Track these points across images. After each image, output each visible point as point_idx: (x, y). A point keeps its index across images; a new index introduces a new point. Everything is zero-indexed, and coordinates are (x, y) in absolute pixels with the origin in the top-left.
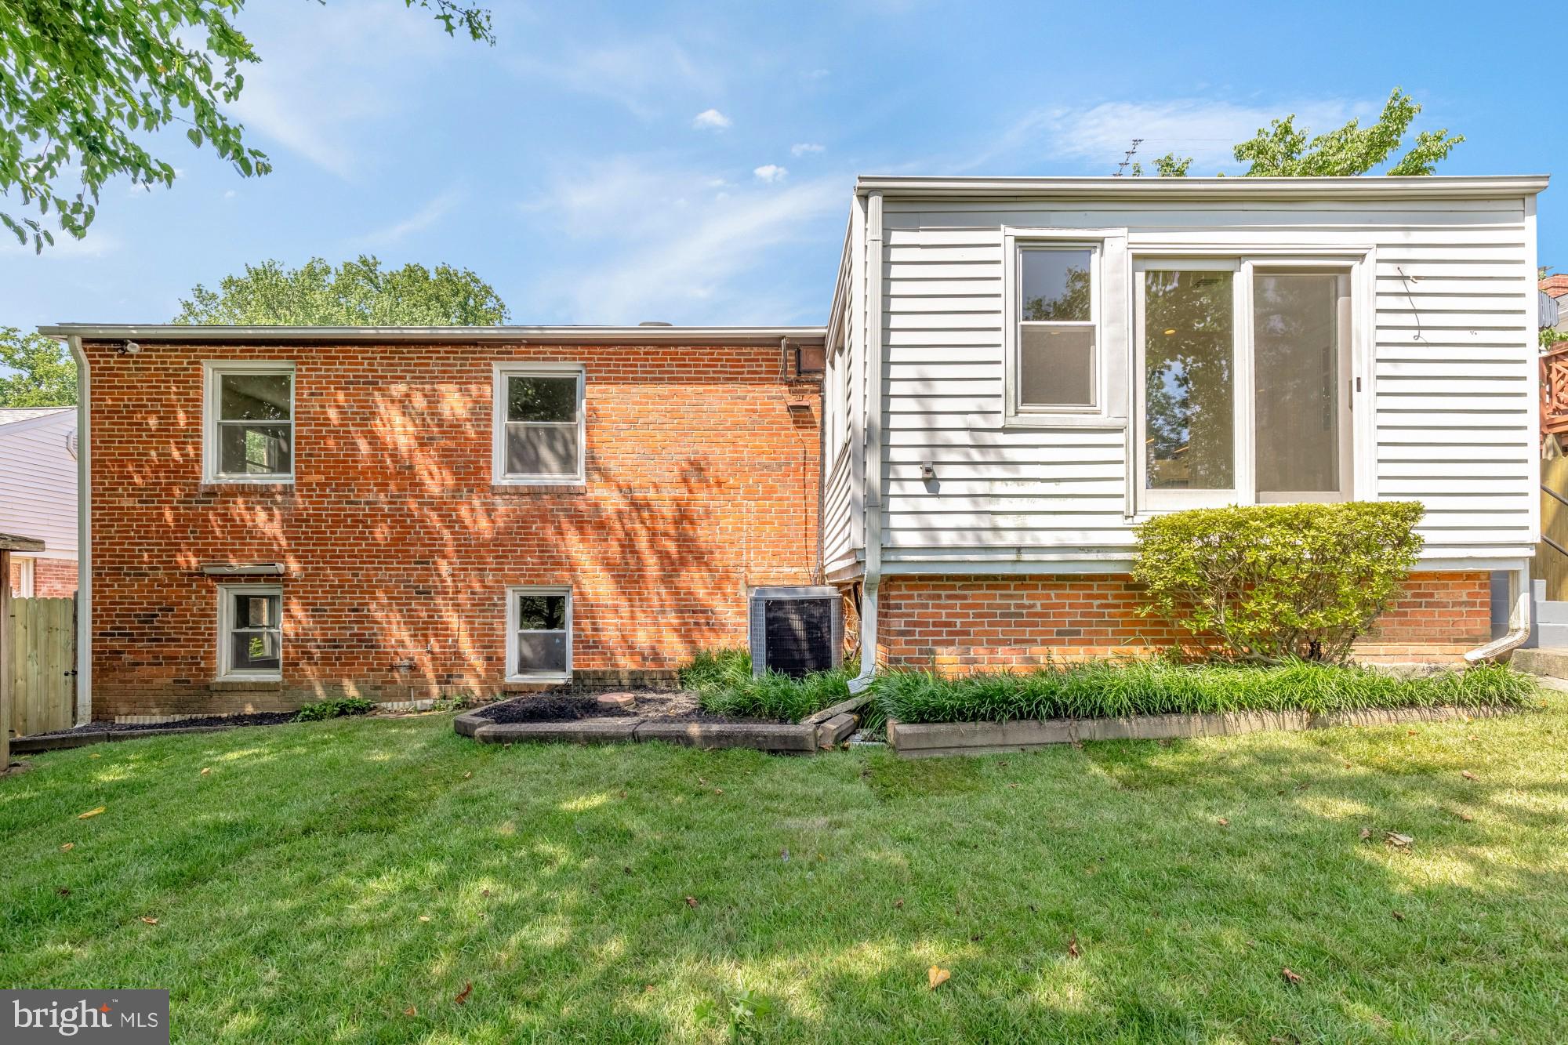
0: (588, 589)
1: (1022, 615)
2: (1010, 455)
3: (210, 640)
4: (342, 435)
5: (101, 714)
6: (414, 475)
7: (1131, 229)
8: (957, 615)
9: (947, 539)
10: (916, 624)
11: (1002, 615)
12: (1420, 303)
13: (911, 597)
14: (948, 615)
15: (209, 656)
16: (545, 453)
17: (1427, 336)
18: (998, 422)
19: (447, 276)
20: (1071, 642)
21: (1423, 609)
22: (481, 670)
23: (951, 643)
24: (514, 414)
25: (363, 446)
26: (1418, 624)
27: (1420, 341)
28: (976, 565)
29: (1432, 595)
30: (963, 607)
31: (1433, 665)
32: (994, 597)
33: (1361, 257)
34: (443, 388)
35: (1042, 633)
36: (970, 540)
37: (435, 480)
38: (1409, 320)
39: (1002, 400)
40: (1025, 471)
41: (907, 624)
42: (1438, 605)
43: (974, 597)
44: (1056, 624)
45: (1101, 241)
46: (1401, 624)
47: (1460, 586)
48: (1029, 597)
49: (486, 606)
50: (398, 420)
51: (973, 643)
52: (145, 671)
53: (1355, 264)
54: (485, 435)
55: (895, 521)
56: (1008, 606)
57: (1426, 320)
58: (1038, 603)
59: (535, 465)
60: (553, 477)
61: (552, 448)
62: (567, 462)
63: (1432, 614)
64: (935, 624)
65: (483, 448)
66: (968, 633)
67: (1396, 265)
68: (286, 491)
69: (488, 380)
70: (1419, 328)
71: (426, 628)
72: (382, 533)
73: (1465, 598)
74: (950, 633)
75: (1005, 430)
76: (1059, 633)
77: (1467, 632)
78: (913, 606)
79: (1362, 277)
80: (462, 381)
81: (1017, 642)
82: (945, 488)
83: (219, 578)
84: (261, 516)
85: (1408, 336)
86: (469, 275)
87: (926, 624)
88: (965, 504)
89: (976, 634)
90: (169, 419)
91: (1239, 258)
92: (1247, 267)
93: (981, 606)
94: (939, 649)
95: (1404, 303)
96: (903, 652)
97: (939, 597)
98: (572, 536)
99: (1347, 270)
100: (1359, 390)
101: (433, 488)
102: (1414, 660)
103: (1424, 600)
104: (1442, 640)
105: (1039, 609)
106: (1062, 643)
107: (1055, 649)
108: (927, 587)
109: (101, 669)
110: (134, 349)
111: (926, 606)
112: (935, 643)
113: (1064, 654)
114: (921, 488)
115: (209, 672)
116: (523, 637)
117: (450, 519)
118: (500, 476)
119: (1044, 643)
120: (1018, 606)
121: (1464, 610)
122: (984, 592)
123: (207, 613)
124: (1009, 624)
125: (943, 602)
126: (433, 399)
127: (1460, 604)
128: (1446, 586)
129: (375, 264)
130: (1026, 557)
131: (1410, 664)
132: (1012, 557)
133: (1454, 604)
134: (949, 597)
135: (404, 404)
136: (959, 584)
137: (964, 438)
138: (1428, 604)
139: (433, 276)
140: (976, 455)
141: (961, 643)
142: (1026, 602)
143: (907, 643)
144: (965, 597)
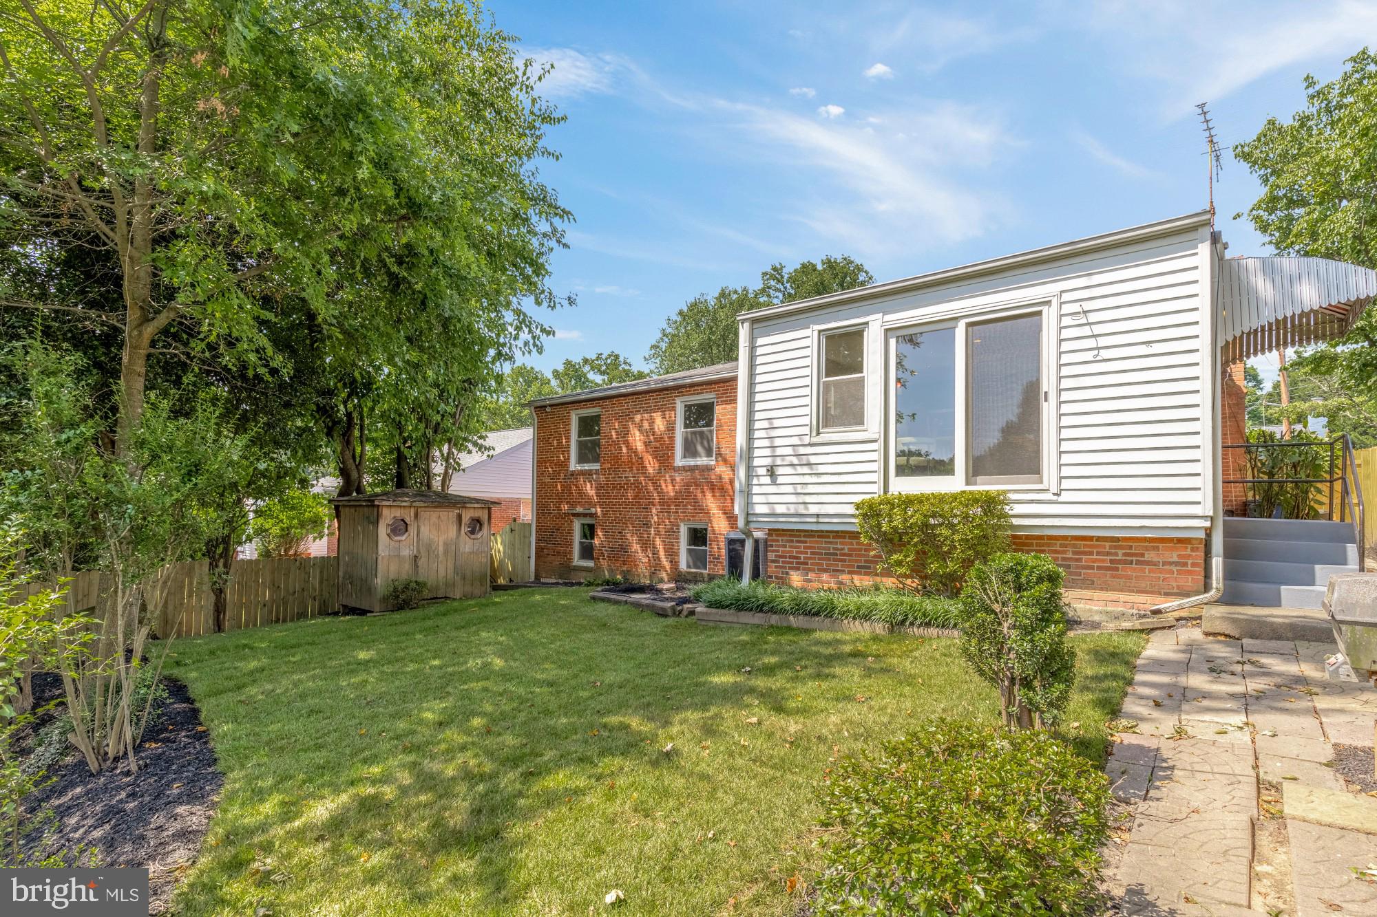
0: (715, 525)
1: (836, 555)
2: (813, 459)
3: (571, 545)
4: (617, 443)
5: (537, 577)
6: (643, 462)
7: (884, 313)
8: (801, 553)
9: (780, 509)
10: (780, 557)
11: (826, 554)
12: (1098, 329)
13: (778, 541)
14: (797, 552)
15: (571, 553)
16: (699, 448)
17: (1105, 354)
18: (807, 440)
19: (830, 264)
20: (866, 574)
21: (1134, 566)
22: (668, 568)
23: (798, 569)
24: (686, 426)
25: (624, 450)
26: (1129, 577)
27: (1098, 358)
28: (794, 524)
29: (1142, 555)
30: (805, 548)
31: (1143, 612)
32: (821, 542)
33: (1048, 303)
34: (654, 414)
35: (848, 566)
36: (792, 510)
37: (651, 465)
38: (1091, 343)
39: (808, 428)
40: (821, 469)
41: (776, 556)
42: (1148, 563)
43: (811, 542)
44: (856, 561)
45: (867, 323)
46: (1113, 577)
47: (1172, 549)
48: (842, 544)
49: (672, 533)
50: (637, 433)
51: (810, 570)
52: (550, 558)
53: (1045, 309)
54: (672, 439)
55: (756, 499)
56: (829, 549)
57: (1103, 342)
58: (846, 547)
59: (695, 454)
60: (702, 461)
61: (702, 444)
62: (709, 452)
63: (1143, 571)
64: (790, 557)
65: (671, 447)
66: (807, 564)
67: (1079, 304)
68: (597, 472)
69: (674, 409)
70: (1098, 348)
71: (646, 544)
72: (630, 495)
73: (1175, 559)
74: (797, 563)
75: (811, 445)
76: (858, 567)
77: (1178, 587)
78: (779, 546)
79: (1049, 317)
80: (662, 410)
81: (834, 571)
82: (780, 480)
83: (575, 515)
84: (588, 485)
85: (1089, 356)
86: (845, 259)
87: (786, 557)
88: (790, 489)
89: (812, 564)
90: (560, 442)
91: (956, 318)
92: (961, 325)
93: (814, 548)
94: (792, 573)
95: (1086, 331)
96: (774, 572)
97: (792, 541)
98: (709, 495)
99: (1039, 313)
100: (1046, 400)
101: (650, 470)
102: (1125, 607)
103: (1134, 559)
104: (1152, 593)
105: (846, 551)
106: (859, 573)
107: (856, 577)
108: (786, 535)
109: (538, 556)
110: (548, 409)
111: (785, 547)
112: (791, 568)
113: (861, 580)
114: (767, 480)
115: (570, 560)
116: (689, 551)
117: (657, 486)
118: (679, 461)
119: (850, 573)
120: (834, 549)
121: (1175, 569)
122: (816, 539)
123: (570, 532)
124: (829, 560)
125: (794, 544)
126: (652, 421)
127: (1171, 563)
128: (1157, 548)
129: (781, 269)
130: (821, 520)
131: (1120, 609)
132: (814, 520)
133: (1165, 563)
134: (797, 541)
135: (640, 427)
136: (803, 534)
137: (789, 451)
138: (1138, 563)
139: (820, 267)
140: (795, 460)
141: (804, 569)
142: (839, 546)
143: (776, 567)
144: (805, 542)
